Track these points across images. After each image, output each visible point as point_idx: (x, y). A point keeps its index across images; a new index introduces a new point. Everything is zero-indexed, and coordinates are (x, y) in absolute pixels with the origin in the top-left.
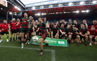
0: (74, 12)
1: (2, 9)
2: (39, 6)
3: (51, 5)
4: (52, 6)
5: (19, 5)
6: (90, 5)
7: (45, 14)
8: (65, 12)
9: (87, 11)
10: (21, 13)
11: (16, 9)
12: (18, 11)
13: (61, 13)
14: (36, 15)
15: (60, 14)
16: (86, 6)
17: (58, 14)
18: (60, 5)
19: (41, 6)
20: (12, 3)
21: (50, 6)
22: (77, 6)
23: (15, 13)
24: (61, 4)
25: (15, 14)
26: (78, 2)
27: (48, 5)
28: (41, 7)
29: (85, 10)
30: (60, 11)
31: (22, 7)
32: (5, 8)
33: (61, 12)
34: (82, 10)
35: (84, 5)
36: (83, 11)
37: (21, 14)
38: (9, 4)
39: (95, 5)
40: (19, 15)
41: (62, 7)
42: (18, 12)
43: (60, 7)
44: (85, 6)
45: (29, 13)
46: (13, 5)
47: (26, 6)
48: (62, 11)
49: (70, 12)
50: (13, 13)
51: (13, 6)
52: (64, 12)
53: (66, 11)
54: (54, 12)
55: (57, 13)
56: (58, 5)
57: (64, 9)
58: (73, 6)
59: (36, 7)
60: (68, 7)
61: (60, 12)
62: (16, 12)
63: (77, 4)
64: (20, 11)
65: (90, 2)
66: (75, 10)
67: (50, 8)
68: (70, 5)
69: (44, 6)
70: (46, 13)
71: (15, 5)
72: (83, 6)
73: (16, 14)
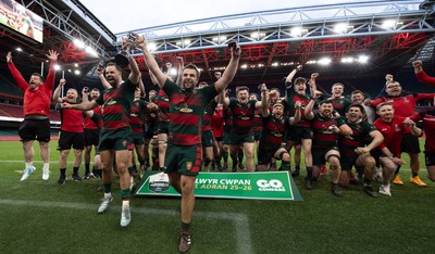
0: (311, 62)
1: (19, 49)
2: (173, 40)
3: (221, 34)
4: (224, 38)
5: (89, 33)
6: (373, 37)
8: (276, 64)
9: (363, 59)
11: (77, 51)
12: (89, 58)
13: (260, 65)
15: (257, 69)
16: (357, 38)
17: (249, 70)
18: (255, 35)
19: (180, 39)
20: (62, 28)
21: (215, 39)
22: (323, 40)
23: (76, 65)
24: (261, 30)
25: (73, 69)
26: (327, 24)
27: (209, 36)
28: (178, 43)
29: (354, 54)
30: (257, 58)
31: (103, 42)
32: (32, 44)
33: (261, 61)
34: (340, 56)
35: (350, 34)
36: (347, 60)
38: (52, 29)
39: (392, 35)
40: (90, 73)
41: (262, 41)
42: (88, 64)
43: (255, 42)
44: (352, 38)
46: (67, 34)
47: (118, 40)
48: (264, 60)
49: (295, 61)
50: (66, 69)
51: (68, 41)
52: (272, 62)
53: (281, 59)
55: (244, 66)
56: (249, 36)
57: (270, 50)
58: (306, 41)
59: (162, 41)
60: (286, 43)
61: (256, 62)
62: (76, 62)
63: (323, 32)
64: (95, 59)
65: (372, 23)
66: (317, 57)
67: (216, 46)
68: (297, 34)
69: (194, 37)
70: (201, 67)
71: (74, 34)
72: (347, 38)
73: (77, 72)
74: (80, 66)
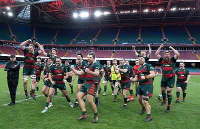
7: (106, 13)
8: (174, 9)
10: (28, 8)
13: (160, 10)
14: (75, 15)
15: (157, 14)
17: (150, 14)
23: (8, 8)
25: (7, 11)
30: (157, 3)
37: (29, 12)
40: (20, 15)
45: (53, 9)
48: (164, 5)
49: (192, 6)
54: (137, 7)
55: (146, 11)
61: (156, 7)
62: (8, 5)
70: (108, 11)
73: (10, 14)
74: (12, 8)
